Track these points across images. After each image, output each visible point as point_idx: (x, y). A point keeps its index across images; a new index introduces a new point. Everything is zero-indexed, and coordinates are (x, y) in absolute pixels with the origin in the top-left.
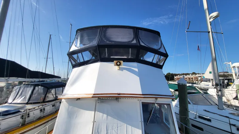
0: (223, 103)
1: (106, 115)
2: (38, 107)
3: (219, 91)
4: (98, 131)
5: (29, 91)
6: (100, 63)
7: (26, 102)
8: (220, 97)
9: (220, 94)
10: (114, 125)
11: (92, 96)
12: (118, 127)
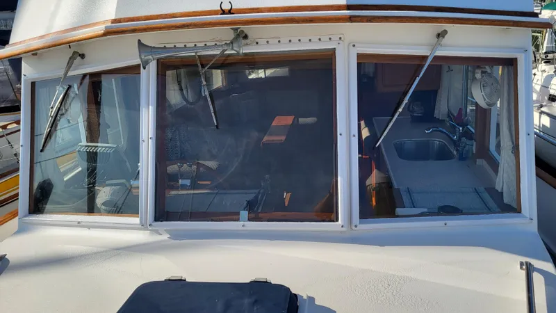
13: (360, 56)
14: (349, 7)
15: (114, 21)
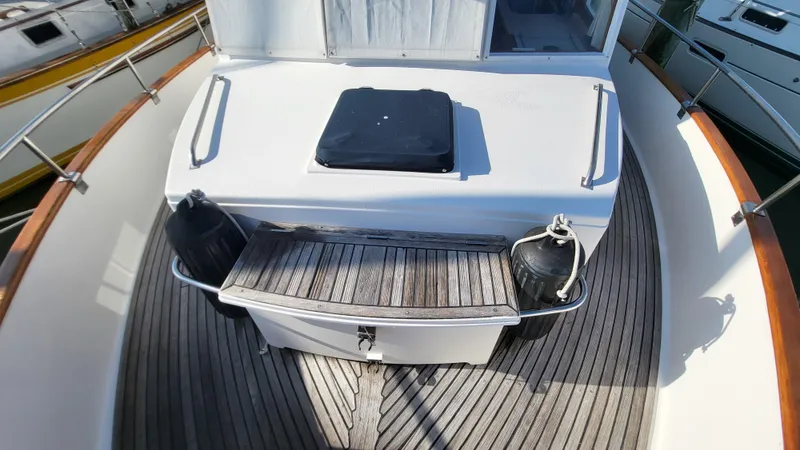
4: (339, 5)
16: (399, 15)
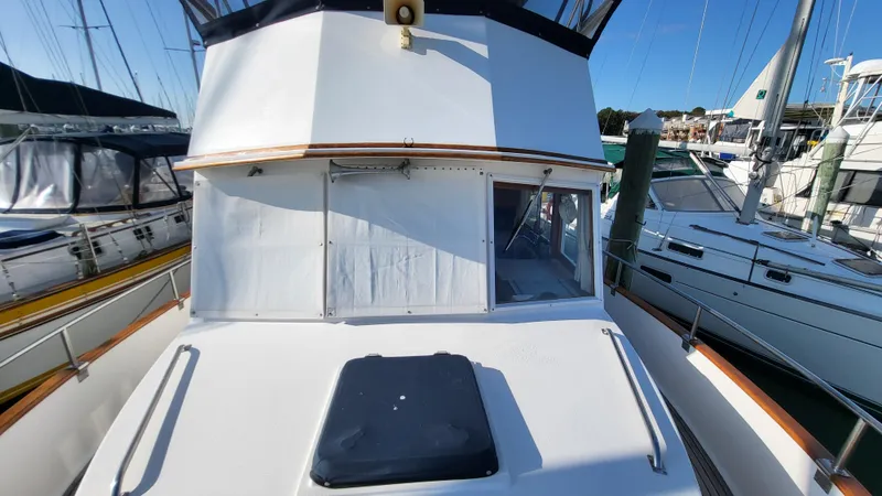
0: (760, 207)
1: (366, 224)
2: (121, 224)
3: (765, 162)
4: (342, 270)
5: (61, 167)
6: (322, 12)
7: (69, 205)
8: (757, 185)
9: (761, 175)
10: (396, 252)
11: (303, 151)
12: (408, 258)
13: (495, 183)
14: (499, 149)
15: (311, 146)
16: (403, 277)
